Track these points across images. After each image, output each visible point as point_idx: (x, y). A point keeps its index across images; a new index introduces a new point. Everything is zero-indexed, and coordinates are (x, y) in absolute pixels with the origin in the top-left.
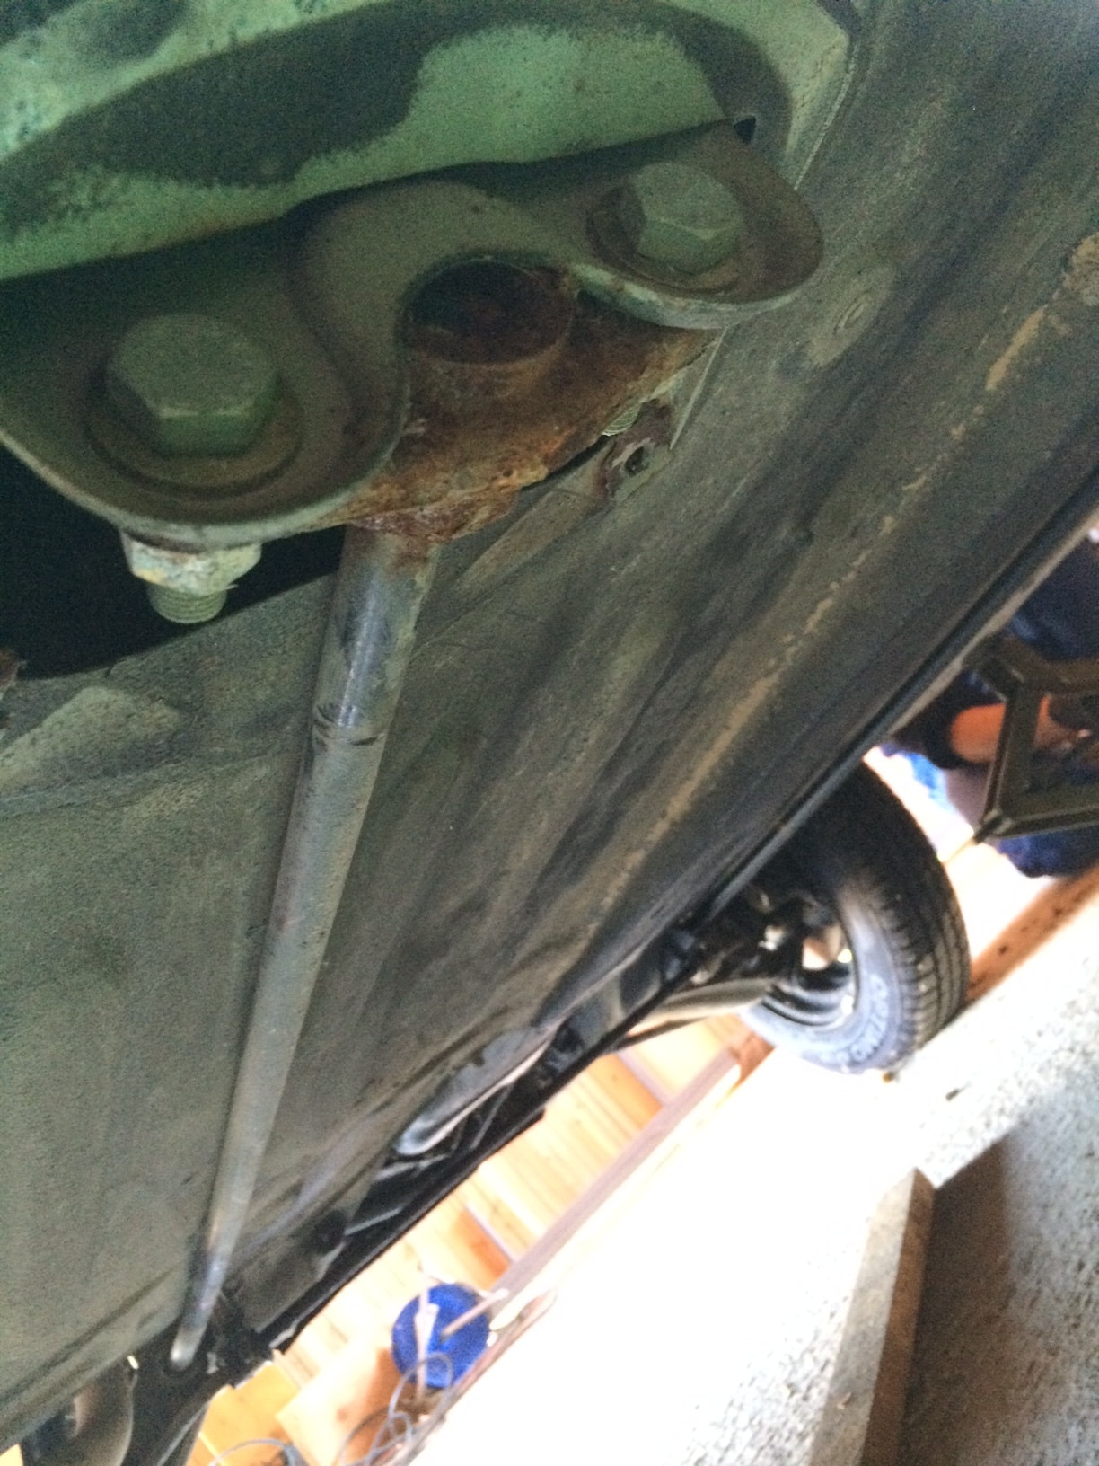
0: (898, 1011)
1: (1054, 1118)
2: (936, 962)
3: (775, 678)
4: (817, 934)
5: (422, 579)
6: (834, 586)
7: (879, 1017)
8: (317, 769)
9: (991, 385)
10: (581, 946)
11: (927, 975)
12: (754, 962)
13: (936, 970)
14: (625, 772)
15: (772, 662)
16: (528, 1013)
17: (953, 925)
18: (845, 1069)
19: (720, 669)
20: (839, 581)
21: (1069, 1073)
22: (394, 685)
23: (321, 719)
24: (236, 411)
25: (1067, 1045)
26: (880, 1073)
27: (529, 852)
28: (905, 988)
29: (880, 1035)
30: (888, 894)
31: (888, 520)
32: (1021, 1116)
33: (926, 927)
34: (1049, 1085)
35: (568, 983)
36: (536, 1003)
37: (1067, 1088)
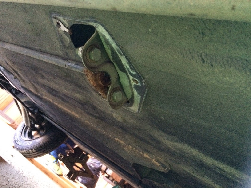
0: (25, 147)
1: (11, 169)
2: (35, 152)
3: (79, 117)
4: (38, 133)
5: (83, 72)
6: (91, 124)
7: (24, 144)
8: (62, 60)
9: (116, 139)
10: (36, 93)
11: (32, 151)
12: (33, 123)
13: (33, 152)
14: (64, 98)
15: (81, 117)
16: (24, 86)
17: (41, 154)
18: (14, 140)
19: (79, 109)
20: (92, 124)
21: (19, 171)
22: (72, 69)
23: (68, 61)
24: (93, 58)
25: (23, 171)
26: (14, 145)
27: (52, 85)
28: (30, 148)
29: (21, 145)
30: (46, 143)
31: (100, 129)
32: (11, 165)
33: (41, 150)
34: (16, 169)
35: (29, 92)
36: (26, 87)
37: (16, 171)
